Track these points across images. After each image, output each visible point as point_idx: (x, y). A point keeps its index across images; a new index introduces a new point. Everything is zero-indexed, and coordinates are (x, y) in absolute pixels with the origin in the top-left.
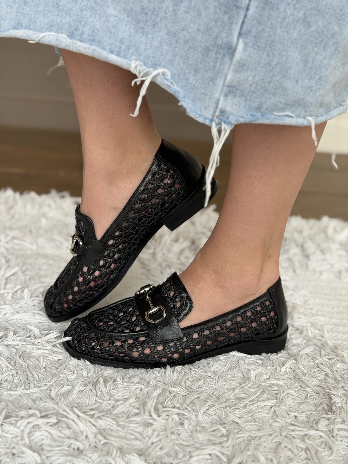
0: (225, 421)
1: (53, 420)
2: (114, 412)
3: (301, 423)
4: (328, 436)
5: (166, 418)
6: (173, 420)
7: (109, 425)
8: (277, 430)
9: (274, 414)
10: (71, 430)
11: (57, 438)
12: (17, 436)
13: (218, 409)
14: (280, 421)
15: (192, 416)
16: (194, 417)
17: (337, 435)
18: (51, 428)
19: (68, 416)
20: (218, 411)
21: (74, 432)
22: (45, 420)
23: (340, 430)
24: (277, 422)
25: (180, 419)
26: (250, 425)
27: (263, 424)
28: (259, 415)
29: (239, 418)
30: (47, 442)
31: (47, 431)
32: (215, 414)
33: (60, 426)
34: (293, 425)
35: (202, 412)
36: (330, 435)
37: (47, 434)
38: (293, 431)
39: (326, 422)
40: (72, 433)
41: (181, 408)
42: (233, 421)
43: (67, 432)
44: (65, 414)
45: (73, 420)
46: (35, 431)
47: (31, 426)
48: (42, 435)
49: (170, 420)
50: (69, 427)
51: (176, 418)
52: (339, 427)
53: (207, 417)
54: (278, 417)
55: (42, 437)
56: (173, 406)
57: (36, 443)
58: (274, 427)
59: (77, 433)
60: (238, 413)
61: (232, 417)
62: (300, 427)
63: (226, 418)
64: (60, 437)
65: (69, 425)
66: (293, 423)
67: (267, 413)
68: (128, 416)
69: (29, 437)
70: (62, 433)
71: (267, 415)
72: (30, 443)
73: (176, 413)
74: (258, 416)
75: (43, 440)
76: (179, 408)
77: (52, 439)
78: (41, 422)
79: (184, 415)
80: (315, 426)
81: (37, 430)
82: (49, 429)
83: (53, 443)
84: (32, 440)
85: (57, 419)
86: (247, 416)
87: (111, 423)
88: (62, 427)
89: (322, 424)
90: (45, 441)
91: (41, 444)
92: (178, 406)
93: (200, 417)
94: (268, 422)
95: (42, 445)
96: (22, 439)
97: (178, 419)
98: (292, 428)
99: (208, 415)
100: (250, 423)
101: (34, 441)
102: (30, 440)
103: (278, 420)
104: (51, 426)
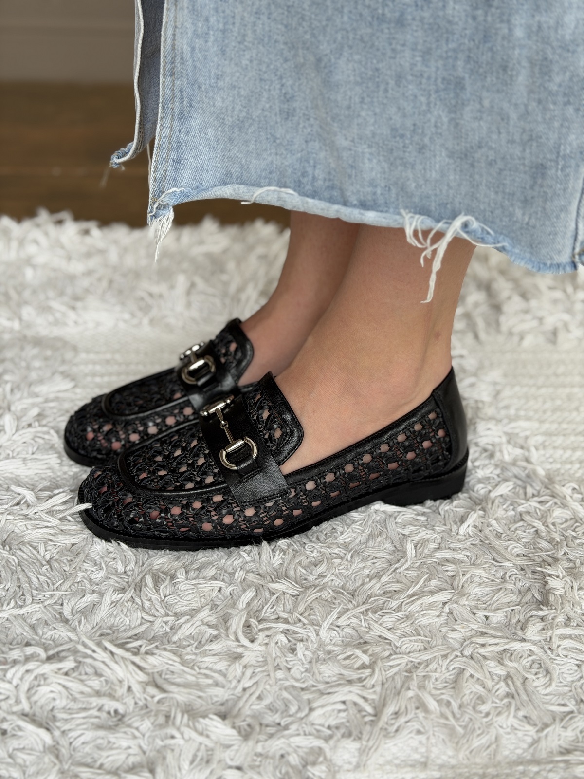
0: (367, 637)
1: (69, 664)
2: (175, 638)
3: (495, 629)
4: (543, 648)
5: (265, 642)
6: (277, 643)
7: (167, 663)
8: (456, 645)
9: (450, 616)
10: (102, 679)
11: (78, 696)
12: (8, 698)
13: (353, 616)
14: (460, 630)
15: (309, 634)
16: (313, 636)
17: (559, 646)
18: (66, 677)
19: (94, 655)
20: (354, 621)
21: (107, 681)
22: (56, 666)
23: (563, 637)
24: (456, 630)
25: (289, 641)
26: (410, 641)
27: (432, 638)
28: (425, 621)
29: (389, 629)
30: (60, 703)
31: (59, 684)
32: (349, 625)
33: (83, 672)
34: (483, 634)
35: (325, 625)
36: (546, 648)
37: (60, 688)
38: (483, 645)
39: (540, 625)
40: (104, 683)
41: (289, 619)
42: (380, 637)
43: (96, 683)
44: (89, 652)
45: (103, 662)
46: (39, 686)
47: (30, 677)
48: (52, 692)
49: (273, 644)
50: (98, 674)
51: (282, 638)
52: (561, 633)
53: (335, 632)
54: (456, 621)
55: (52, 695)
56: (277, 616)
57: (41, 708)
58: (451, 640)
59: (112, 683)
60: (388, 620)
61: (377, 630)
62: (495, 637)
63: (368, 632)
64: (82, 693)
65: (99, 671)
66: (483, 630)
67: (438, 616)
68: (200, 642)
69: (29, 698)
70: (86, 685)
71: (437, 619)
72: (31, 708)
73: (281, 630)
74: (423, 623)
75: (54, 699)
76: (286, 621)
77: (70, 697)
78: (47, 668)
79: (295, 633)
80: (520, 633)
81: (42, 682)
82: (63, 680)
83: (71, 705)
84: (36, 702)
85: (76, 661)
86: (403, 625)
87: (170, 659)
88: (86, 674)
89: (533, 631)
90: (58, 702)
91: (50, 707)
92: (285, 615)
93: (323, 633)
94: (441, 631)
95: (52, 710)
96: (18, 702)
97: (287, 641)
98: (481, 640)
99: (337, 629)
100: (410, 638)
101: (39, 704)
102: (30, 703)
103: (456, 627)
104: (66, 674)
